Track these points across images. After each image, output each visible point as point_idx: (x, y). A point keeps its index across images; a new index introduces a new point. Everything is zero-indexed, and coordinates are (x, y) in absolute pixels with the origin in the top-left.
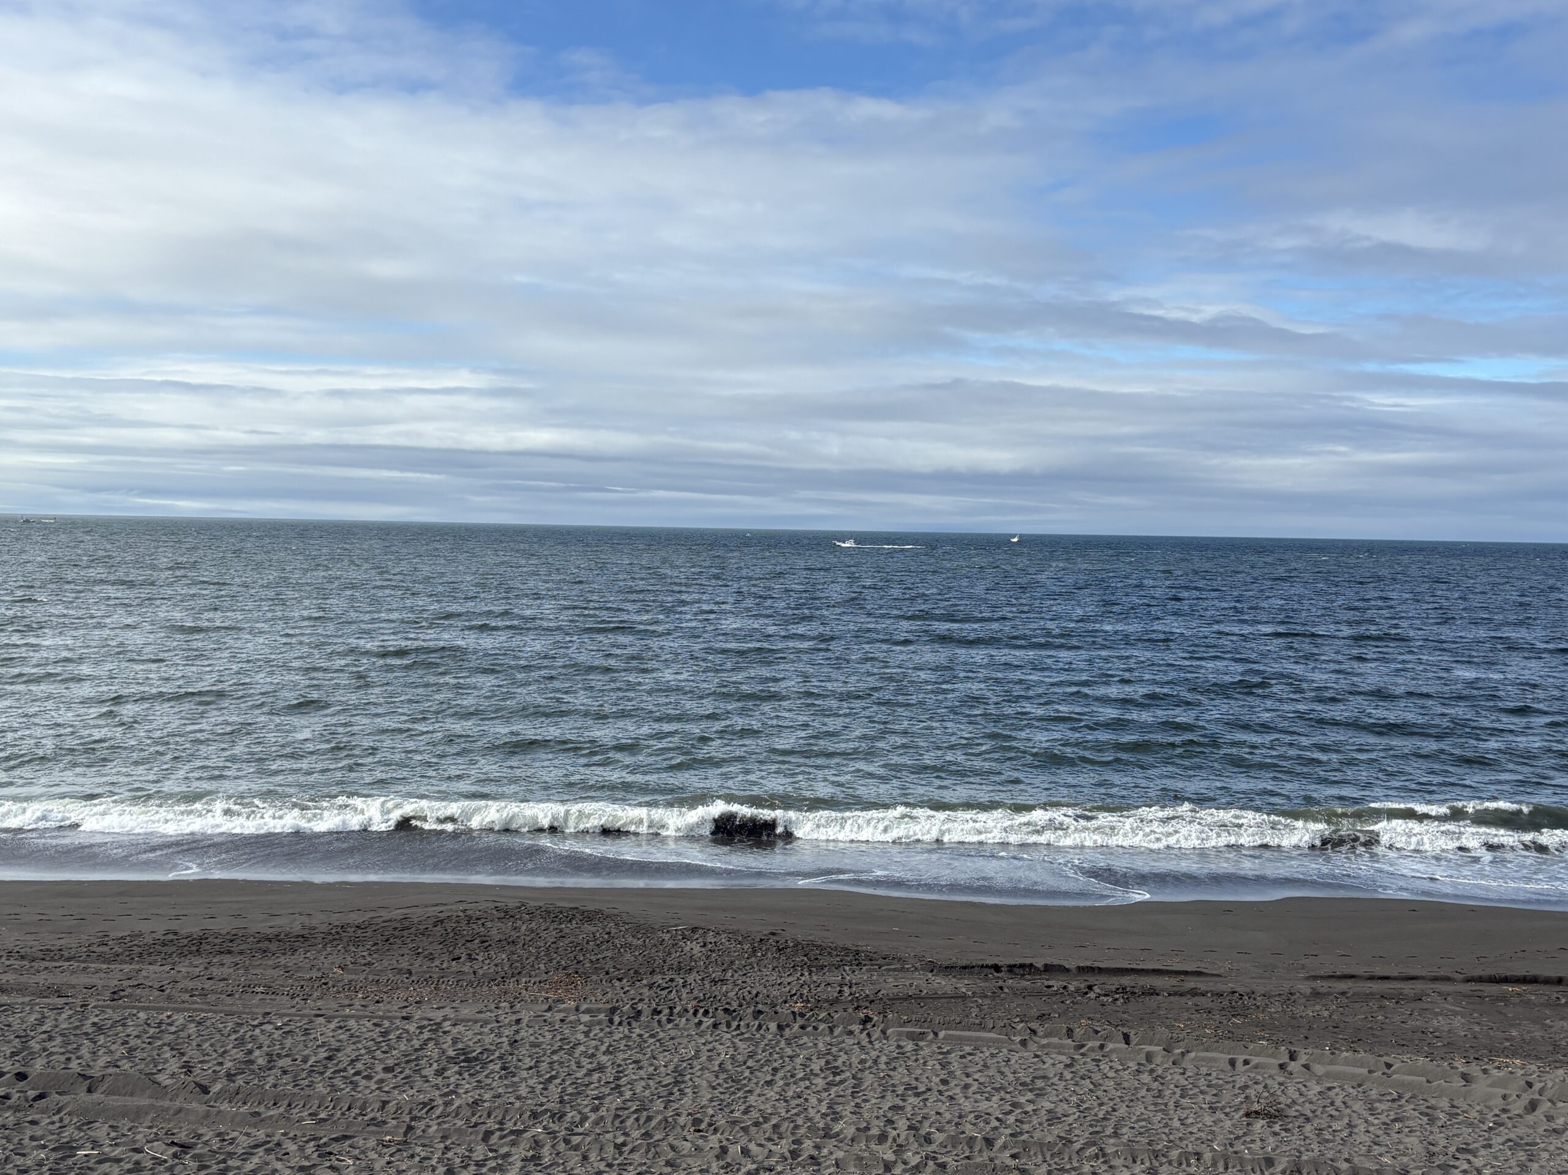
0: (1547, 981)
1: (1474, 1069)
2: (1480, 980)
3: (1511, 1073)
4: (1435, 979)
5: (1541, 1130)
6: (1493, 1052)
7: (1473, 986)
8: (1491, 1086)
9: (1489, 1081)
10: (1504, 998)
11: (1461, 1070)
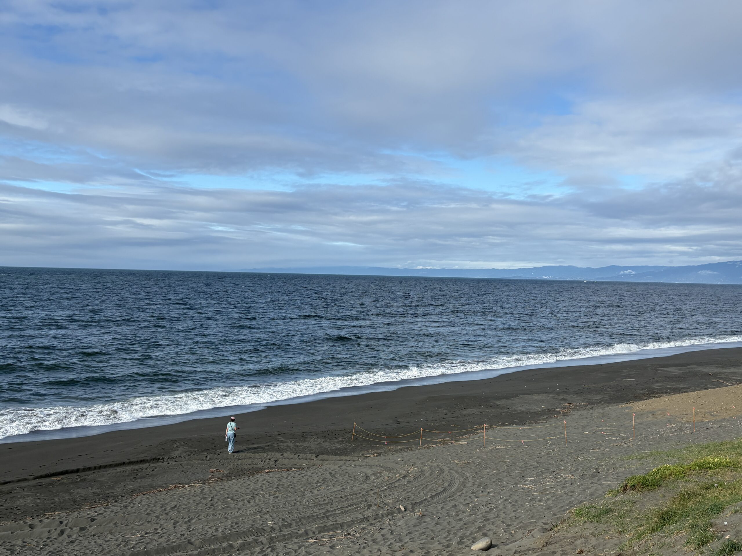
0: (72, 472)
1: (36, 521)
2: (41, 477)
3: (53, 519)
4: (19, 481)
5: (65, 543)
6: (45, 510)
7: (38, 481)
8: (42, 528)
9: (43, 525)
10: (52, 484)
11: (29, 523)
